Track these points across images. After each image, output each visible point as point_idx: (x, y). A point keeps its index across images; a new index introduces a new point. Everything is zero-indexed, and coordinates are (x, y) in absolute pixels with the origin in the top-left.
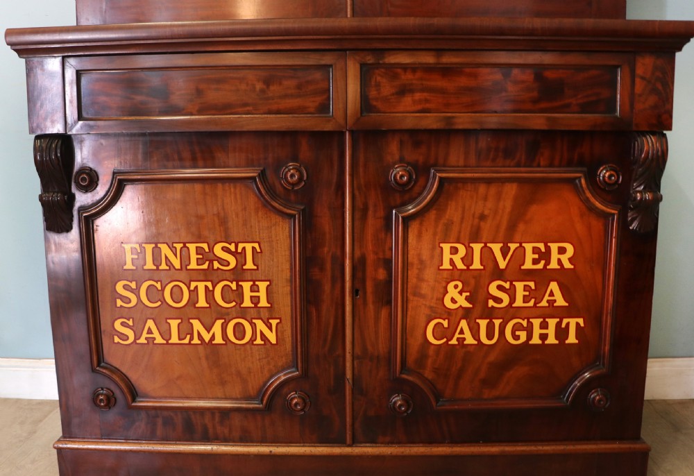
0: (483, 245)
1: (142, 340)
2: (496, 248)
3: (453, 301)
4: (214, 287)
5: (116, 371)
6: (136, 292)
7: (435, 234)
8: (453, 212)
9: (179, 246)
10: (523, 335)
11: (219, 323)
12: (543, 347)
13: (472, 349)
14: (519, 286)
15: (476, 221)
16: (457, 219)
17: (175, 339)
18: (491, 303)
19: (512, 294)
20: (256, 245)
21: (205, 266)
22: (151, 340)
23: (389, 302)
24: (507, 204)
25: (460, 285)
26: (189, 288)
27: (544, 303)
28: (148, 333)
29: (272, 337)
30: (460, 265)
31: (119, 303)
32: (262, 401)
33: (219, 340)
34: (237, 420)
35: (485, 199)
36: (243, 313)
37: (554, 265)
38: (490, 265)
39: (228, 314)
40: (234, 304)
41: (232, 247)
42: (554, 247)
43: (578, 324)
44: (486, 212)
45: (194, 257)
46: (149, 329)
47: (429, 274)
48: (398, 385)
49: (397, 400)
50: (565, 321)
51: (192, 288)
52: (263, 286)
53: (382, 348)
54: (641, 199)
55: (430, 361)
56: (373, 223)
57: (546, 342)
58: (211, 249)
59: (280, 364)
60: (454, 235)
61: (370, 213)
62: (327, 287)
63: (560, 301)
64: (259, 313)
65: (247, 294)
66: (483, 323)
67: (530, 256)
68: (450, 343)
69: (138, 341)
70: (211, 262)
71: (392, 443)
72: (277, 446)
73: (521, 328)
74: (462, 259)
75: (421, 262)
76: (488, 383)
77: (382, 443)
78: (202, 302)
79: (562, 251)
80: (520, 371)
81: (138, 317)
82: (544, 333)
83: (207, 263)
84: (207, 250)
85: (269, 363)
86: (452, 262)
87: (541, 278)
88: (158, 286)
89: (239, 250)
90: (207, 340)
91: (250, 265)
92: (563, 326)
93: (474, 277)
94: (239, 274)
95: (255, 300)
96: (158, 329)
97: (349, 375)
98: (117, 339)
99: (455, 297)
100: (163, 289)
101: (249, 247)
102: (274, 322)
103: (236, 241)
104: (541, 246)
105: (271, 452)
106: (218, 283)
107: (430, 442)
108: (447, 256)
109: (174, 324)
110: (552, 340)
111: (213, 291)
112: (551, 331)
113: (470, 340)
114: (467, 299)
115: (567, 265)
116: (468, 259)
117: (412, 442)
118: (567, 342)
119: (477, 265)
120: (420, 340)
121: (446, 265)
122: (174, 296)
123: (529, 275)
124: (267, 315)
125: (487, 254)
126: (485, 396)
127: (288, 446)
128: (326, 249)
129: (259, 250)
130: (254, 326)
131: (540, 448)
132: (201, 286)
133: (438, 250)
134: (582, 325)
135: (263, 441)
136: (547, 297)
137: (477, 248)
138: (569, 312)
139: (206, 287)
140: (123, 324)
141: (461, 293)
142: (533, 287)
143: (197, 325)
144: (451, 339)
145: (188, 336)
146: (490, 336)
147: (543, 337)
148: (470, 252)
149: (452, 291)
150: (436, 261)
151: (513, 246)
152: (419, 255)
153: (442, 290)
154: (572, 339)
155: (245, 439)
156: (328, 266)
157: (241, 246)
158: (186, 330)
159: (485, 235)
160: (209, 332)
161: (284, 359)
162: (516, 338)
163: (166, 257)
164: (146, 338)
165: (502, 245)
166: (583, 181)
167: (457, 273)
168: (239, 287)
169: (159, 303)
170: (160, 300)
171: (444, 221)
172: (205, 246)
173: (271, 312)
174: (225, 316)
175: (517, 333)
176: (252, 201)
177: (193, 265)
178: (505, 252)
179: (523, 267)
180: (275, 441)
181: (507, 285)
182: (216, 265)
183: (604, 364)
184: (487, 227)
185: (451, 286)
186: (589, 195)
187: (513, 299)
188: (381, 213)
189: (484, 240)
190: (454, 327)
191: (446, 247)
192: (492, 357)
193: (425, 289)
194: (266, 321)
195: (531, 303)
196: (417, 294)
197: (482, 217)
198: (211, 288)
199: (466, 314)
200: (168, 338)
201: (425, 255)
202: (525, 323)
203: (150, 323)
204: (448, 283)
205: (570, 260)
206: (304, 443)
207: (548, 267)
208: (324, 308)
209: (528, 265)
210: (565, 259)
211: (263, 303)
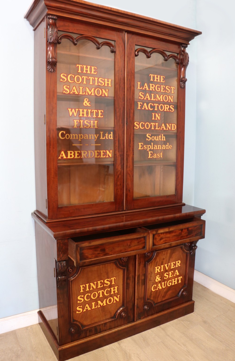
0: (163, 265)
1: (85, 310)
2: (166, 265)
3: (157, 280)
4: (104, 291)
5: (77, 321)
6: (83, 298)
7: (154, 265)
8: (158, 259)
9: (95, 283)
10: (171, 284)
11: (105, 300)
12: (175, 285)
13: (161, 290)
14: (170, 273)
15: (162, 260)
16: (158, 261)
17: (93, 308)
18: (165, 278)
19: (169, 275)
20: (115, 278)
21: (102, 286)
22: (87, 310)
23: (145, 284)
24: (168, 255)
25: (159, 276)
26: (98, 293)
27: (175, 275)
28: (86, 308)
29: (118, 300)
30: (159, 271)
31: (78, 302)
32: (116, 317)
33: (105, 304)
34: (108, 325)
35: (164, 255)
36: (111, 296)
37: (177, 266)
38: (165, 269)
39: (107, 297)
40: (109, 294)
41: (109, 280)
42: (177, 262)
43: (181, 278)
44: (164, 258)
45: (99, 284)
46: (87, 307)
47: (153, 275)
48: (145, 303)
49: (146, 307)
50: (179, 278)
51: (99, 293)
52: (116, 287)
53: (143, 295)
54: (194, 248)
55: (152, 295)
56: (142, 266)
57: (175, 284)
58: (104, 281)
59: (119, 306)
60: (158, 265)
61: (141, 264)
62: (131, 284)
63: (178, 274)
64: (115, 295)
65: (112, 290)
66: (163, 283)
67: (172, 265)
68: (157, 290)
69: (83, 311)
70: (104, 285)
71: (144, 318)
72: (119, 328)
73: (170, 282)
74: (159, 270)
75: (151, 272)
76: (164, 297)
77: (142, 318)
78: (101, 296)
79: (178, 262)
80: (170, 292)
81: (83, 305)
82: (175, 282)
83: (103, 285)
84: (103, 282)
85: (117, 307)
86: (157, 271)
87: (174, 270)
88: (90, 294)
89: (111, 280)
90: (102, 305)
91: (113, 283)
92: (178, 279)
93: (162, 273)
94: (110, 286)
95: (114, 292)
96: (89, 306)
97: (136, 304)
98: (77, 312)
99: (158, 279)
100: (91, 295)
101: (113, 279)
102: (118, 296)
103: (110, 278)
104: (174, 262)
105: (118, 330)
106: (105, 289)
107: (152, 314)
108: (156, 270)
109: (93, 304)
110: (176, 283)
111: (104, 292)
112: (176, 281)
113: (160, 288)
114: (160, 279)
115: (179, 265)
116: (160, 270)
117: (148, 316)
118: (179, 282)
119: (162, 270)
120: (150, 291)
121: (156, 272)
122: (94, 296)
123: (172, 270)
124: (117, 295)
125: (164, 267)
126: (163, 300)
127: (121, 327)
128: (131, 275)
129: (115, 279)
130: (113, 298)
131: (174, 309)
132: (101, 292)
133: (155, 269)
134: (182, 278)
135: (115, 327)
136: (175, 274)
137: (162, 266)
138: (179, 276)
139: (102, 292)
140: (79, 308)
141: (159, 278)
142: (173, 272)
143: (99, 302)
144: (157, 289)
145: (97, 306)
146: (164, 286)
147: (175, 283)
148: (161, 267)
149: (157, 278)
150: (154, 271)
151: (169, 264)
152: (151, 271)
153: (155, 278)
154: (180, 282)
155: (110, 329)
156: (131, 279)
157: (111, 279)
158: (97, 304)
159: (164, 263)
160: (102, 303)
161: (120, 305)
162: (169, 284)
163: (92, 286)
164: (86, 310)
165: (167, 264)
166: (183, 247)
167: (158, 273)
168: (111, 290)
169: (90, 299)
170: (90, 298)
171: (156, 262)
172: (102, 281)
173: (118, 294)
174: (106, 298)
175: (170, 283)
176: (114, 266)
177: (99, 287)
178: (168, 266)
179: (171, 268)
180: (118, 326)
181: (168, 273)
182: (105, 285)
183: (186, 285)
184: (164, 261)
185: (157, 277)
186: (184, 249)
187: (169, 276)
188: (143, 263)
189: (164, 264)
190: (157, 286)
191: (156, 268)
192: (165, 291)
193: (152, 279)
194: (116, 296)
195: (172, 276)
196: (150, 280)
197: (164, 259)
198: (103, 291)
199: (160, 282)
200: (92, 307)
201: (152, 271)
202: (171, 281)
203: (87, 305)
204: (156, 276)
205: (180, 264)
206: (124, 324)
207: (176, 267)
208: (130, 289)
209: (172, 267)
210: (179, 264)
211: (116, 292)
